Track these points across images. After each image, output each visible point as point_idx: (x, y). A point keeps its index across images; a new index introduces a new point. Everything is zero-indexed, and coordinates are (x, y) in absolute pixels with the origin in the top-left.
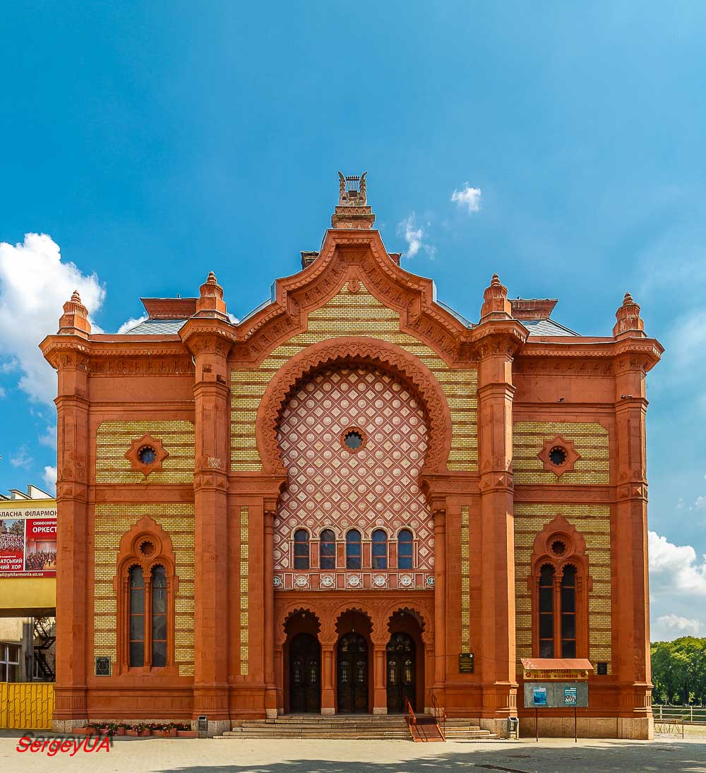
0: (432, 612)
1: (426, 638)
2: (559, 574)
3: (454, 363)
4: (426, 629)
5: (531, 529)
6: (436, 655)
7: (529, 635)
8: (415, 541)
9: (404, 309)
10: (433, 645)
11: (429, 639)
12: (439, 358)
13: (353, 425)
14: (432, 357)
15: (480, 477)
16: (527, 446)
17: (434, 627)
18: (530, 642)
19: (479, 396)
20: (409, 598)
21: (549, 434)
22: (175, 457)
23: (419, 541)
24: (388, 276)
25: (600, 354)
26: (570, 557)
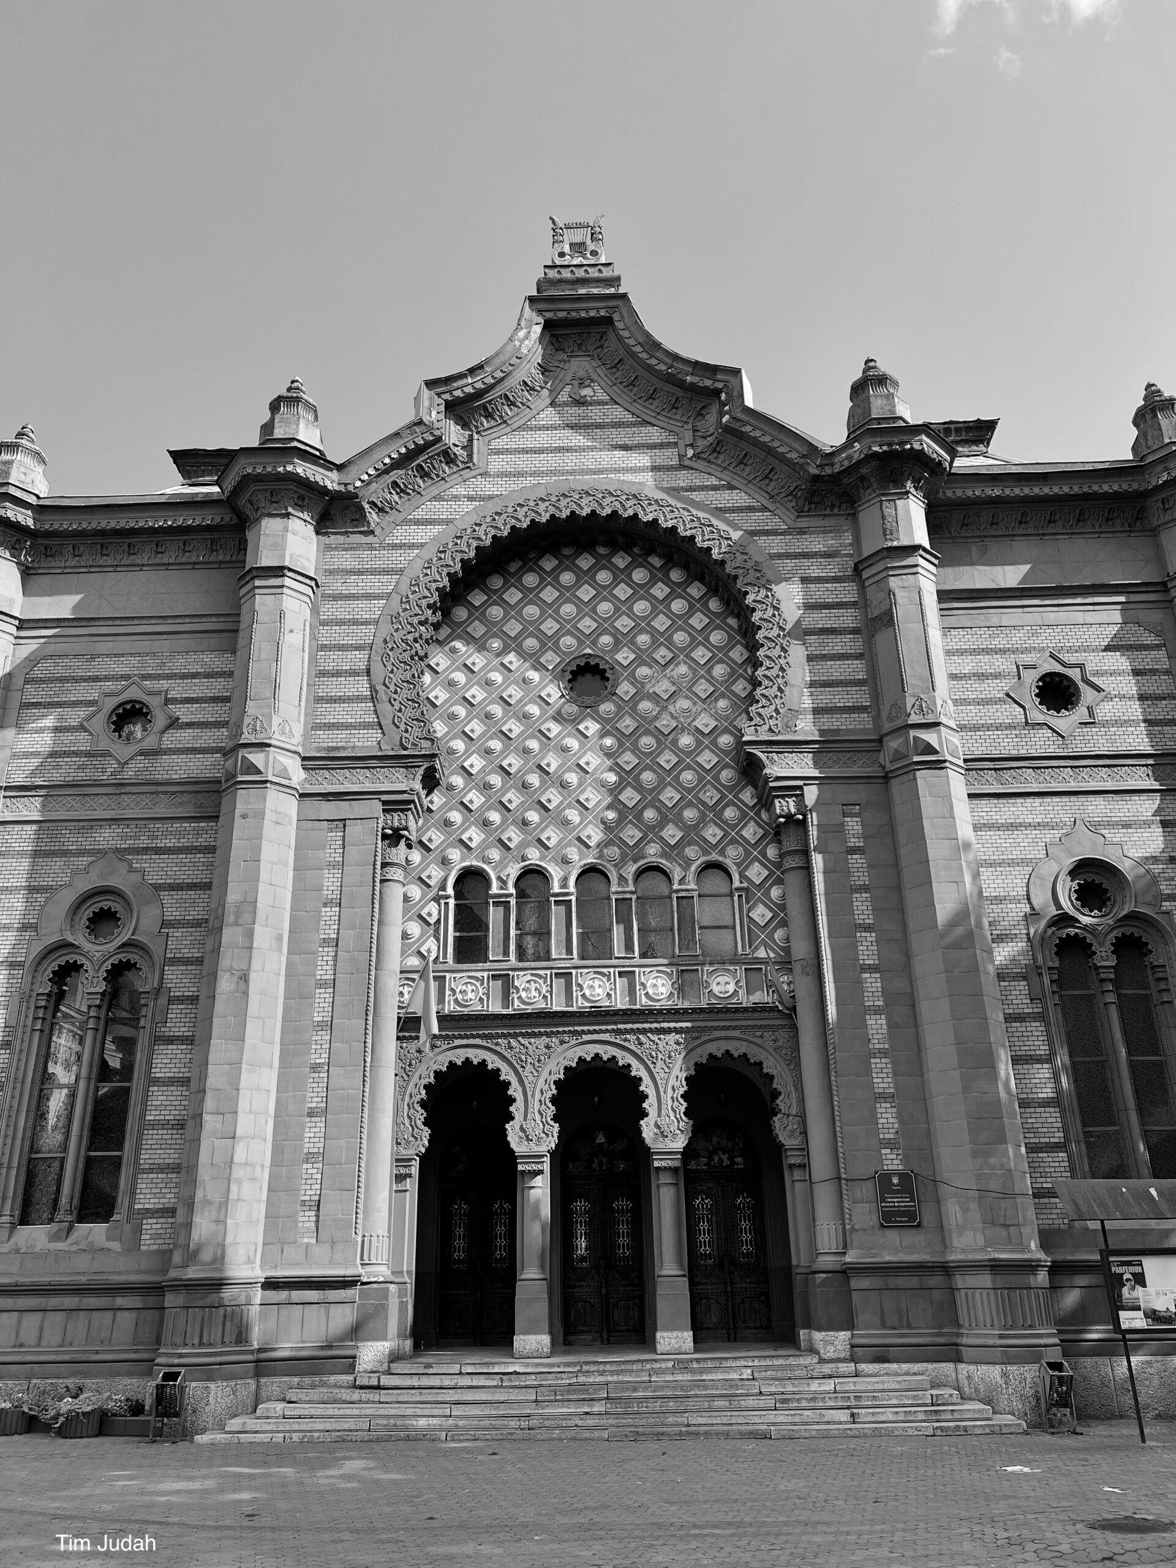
0: (794, 1060)
1: (783, 1130)
2: (1105, 957)
3: (798, 517)
4: (782, 1107)
5: (1016, 854)
6: (815, 1178)
7: (1051, 1118)
8: (737, 889)
9: (686, 427)
10: (805, 1149)
11: (792, 1134)
12: (765, 509)
13: (588, 651)
14: (751, 509)
15: (880, 741)
16: (981, 676)
17: (802, 1100)
18: (1058, 1137)
19: (861, 577)
20: (735, 1028)
21: (1027, 650)
22: (190, 725)
23: (747, 890)
24: (650, 369)
25: (1116, 487)
26: (1126, 917)
